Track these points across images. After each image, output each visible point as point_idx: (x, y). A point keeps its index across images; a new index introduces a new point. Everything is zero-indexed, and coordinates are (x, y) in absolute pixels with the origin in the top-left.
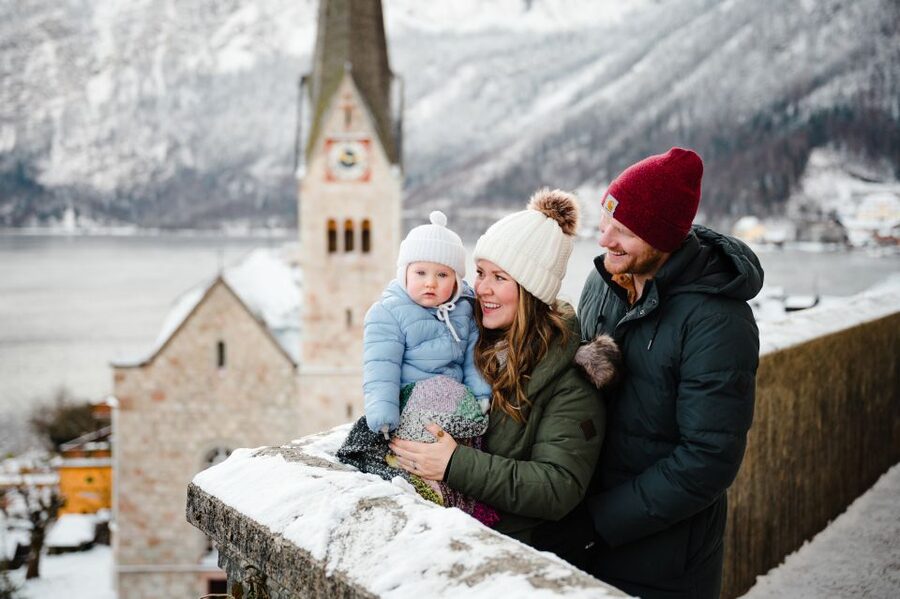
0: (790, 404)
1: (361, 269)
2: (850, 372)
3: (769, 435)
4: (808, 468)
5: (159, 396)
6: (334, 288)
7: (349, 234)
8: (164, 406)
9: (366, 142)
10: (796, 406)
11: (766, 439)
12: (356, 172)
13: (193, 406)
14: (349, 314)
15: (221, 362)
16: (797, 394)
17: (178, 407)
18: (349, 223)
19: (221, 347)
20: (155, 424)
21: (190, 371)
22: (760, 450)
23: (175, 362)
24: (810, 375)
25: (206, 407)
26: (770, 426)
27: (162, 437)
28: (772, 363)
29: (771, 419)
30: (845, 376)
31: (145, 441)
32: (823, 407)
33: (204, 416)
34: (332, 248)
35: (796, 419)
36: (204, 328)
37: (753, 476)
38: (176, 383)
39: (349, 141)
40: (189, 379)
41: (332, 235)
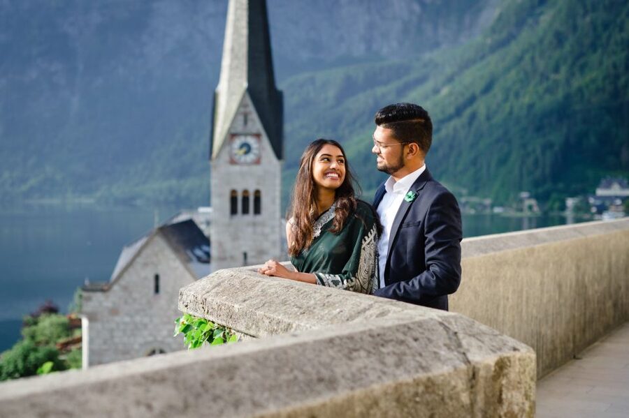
0: (538, 282)
1: (254, 224)
2: (578, 268)
3: (524, 299)
4: (550, 324)
5: (114, 311)
6: (235, 238)
7: (246, 199)
8: (117, 319)
9: (258, 136)
10: (542, 283)
11: (522, 301)
12: (251, 157)
13: (138, 319)
14: (245, 255)
15: (157, 290)
16: (543, 275)
17: (127, 319)
18: (246, 192)
19: (157, 278)
20: (112, 331)
21: (136, 295)
22: (518, 308)
23: (125, 288)
24: (551, 265)
25: (146, 320)
26: (524, 293)
27: (117, 340)
28: (526, 254)
29: (525, 289)
30: (574, 269)
31: (105, 342)
32: (560, 286)
33: (145, 326)
34: (234, 211)
35: (542, 291)
36: (145, 265)
37: (513, 323)
38: (126, 302)
39: (246, 135)
40: (135, 300)
41: (234, 200)
